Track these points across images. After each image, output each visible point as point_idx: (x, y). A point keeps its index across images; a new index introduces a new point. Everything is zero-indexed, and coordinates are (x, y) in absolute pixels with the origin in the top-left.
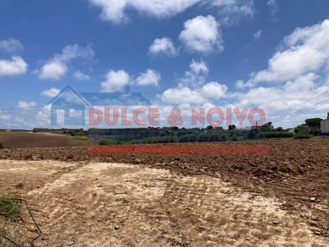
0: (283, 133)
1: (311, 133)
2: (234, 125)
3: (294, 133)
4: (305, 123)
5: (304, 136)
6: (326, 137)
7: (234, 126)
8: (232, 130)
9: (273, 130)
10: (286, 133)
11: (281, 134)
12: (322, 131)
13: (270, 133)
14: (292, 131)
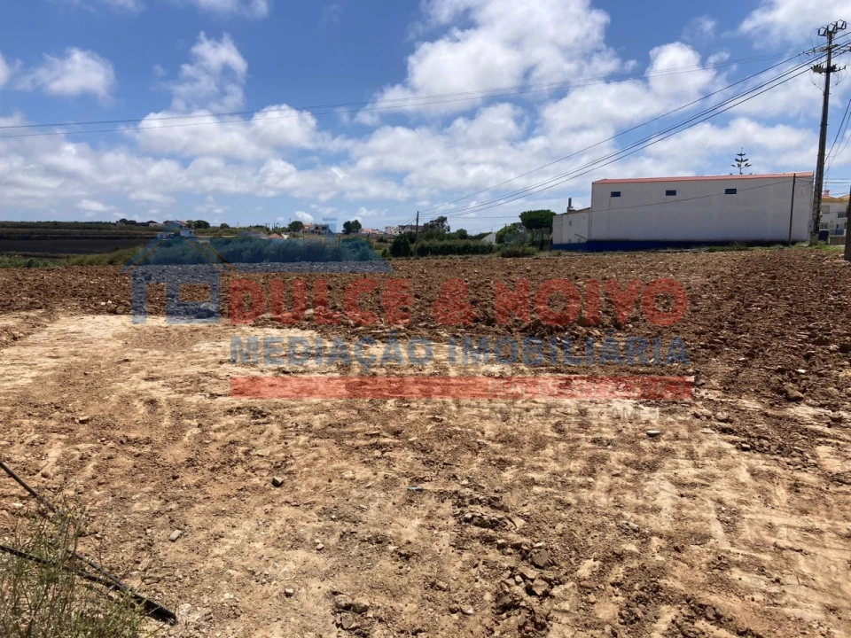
0: (472, 243)
1: (534, 244)
2: (356, 222)
3: (494, 243)
4: (519, 221)
5: (520, 250)
6: (563, 253)
7: (357, 225)
8: (352, 235)
9: (450, 237)
10: (479, 243)
11: (466, 246)
12: (556, 241)
13: (442, 243)
14: (491, 240)
